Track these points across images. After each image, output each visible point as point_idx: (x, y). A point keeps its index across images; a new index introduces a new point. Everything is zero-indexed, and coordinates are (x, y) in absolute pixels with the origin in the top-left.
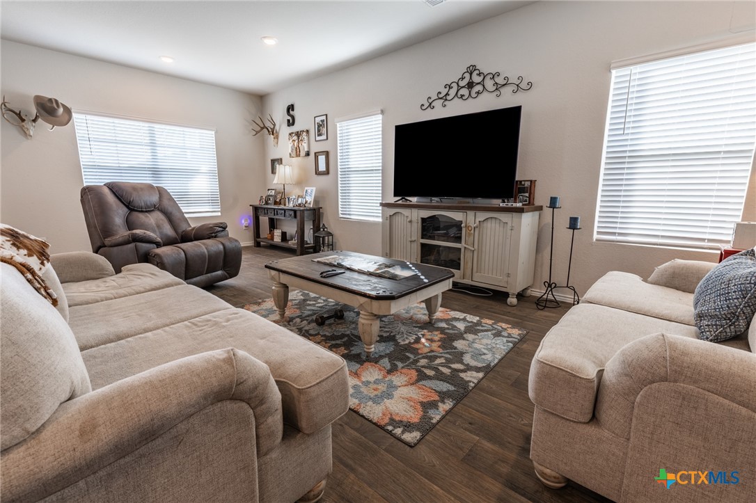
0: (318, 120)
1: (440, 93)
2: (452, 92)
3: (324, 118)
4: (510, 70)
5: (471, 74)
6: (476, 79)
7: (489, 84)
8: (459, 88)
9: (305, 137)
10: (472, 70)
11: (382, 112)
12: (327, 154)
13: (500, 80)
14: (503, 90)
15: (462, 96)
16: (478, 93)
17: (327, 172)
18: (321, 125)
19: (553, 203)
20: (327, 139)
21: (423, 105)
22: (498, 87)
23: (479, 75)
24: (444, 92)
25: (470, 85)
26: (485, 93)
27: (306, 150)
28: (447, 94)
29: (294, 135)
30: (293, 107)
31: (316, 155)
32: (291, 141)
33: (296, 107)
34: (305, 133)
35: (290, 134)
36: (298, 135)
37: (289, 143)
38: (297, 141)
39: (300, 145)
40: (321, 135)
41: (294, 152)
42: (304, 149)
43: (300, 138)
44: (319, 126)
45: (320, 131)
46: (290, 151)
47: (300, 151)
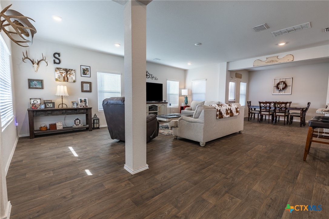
0: (84, 68)
3: (89, 68)
4: (154, 75)
6: (148, 74)
7: (150, 76)
9: (74, 73)
10: (147, 72)
12: (90, 83)
13: (152, 76)
17: (90, 91)
18: (86, 70)
20: (90, 77)
22: (152, 78)
26: (149, 78)
27: (74, 79)
29: (61, 70)
30: (59, 54)
31: (83, 83)
32: (58, 72)
33: (61, 55)
34: (73, 71)
35: (58, 68)
36: (67, 71)
37: (56, 73)
38: (65, 73)
39: (68, 76)
40: (85, 74)
41: (62, 79)
42: (72, 78)
43: (69, 73)
44: (84, 70)
45: (85, 72)
46: (57, 77)
47: (68, 79)
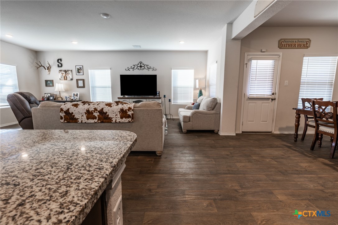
0: (78, 67)
1: (131, 67)
2: (136, 67)
3: (82, 67)
4: (151, 65)
5: (141, 64)
6: (142, 65)
7: (146, 67)
8: (138, 67)
9: (71, 73)
10: (141, 63)
11: (111, 69)
12: (83, 80)
13: (149, 67)
14: (150, 69)
15: (139, 69)
16: (143, 69)
17: (84, 87)
18: (80, 69)
19: (165, 96)
20: (83, 75)
21: (126, 69)
22: (148, 68)
23: (143, 64)
24: (133, 67)
25: (141, 66)
26: (145, 69)
27: (71, 77)
28: (134, 68)
29: (62, 71)
30: (61, 60)
31: (77, 80)
32: (61, 73)
33: (63, 60)
34: (70, 71)
35: (60, 71)
36: (66, 71)
37: (59, 74)
38: (65, 74)
39: (67, 76)
40: (79, 73)
41: (63, 78)
42: (69, 77)
43: (67, 73)
44: (78, 69)
45: (79, 71)
46: (60, 77)
47: (67, 78)
